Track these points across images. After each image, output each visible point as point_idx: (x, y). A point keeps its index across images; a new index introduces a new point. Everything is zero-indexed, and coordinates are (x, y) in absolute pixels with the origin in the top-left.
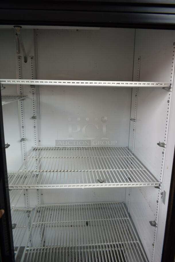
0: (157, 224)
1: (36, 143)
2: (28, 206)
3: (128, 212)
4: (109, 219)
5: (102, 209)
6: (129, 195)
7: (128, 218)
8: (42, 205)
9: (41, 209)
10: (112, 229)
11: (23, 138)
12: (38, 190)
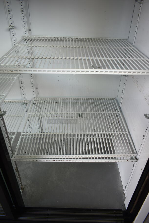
1: (26, 32)
2: (25, 98)
3: (119, 107)
4: (101, 112)
5: (94, 103)
6: (123, 91)
7: (119, 112)
8: (38, 98)
9: (37, 101)
10: (103, 121)
11: (10, 25)
12: (32, 83)
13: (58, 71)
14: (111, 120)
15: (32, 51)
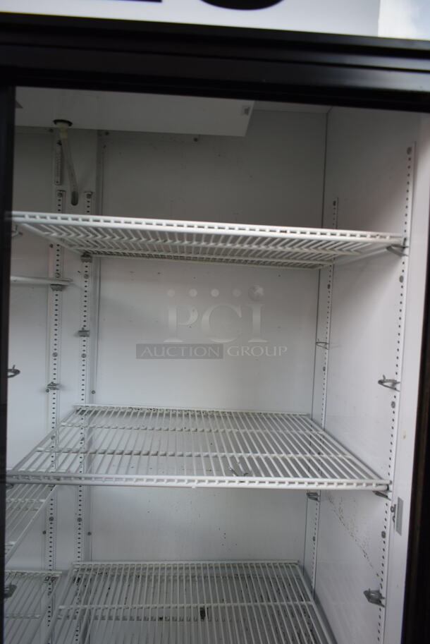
0: (384, 598)
1: (83, 397)
2: (51, 563)
3: (310, 587)
4: (262, 604)
5: (243, 578)
6: (314, 540)
7: (312, 603)
8: (87, 563)
9: (86, 572)
10: (269, 630)
11: (52, 383)
12: (80, 520)
13: (158, 480)
14: (290, 627)
15: (90, 437)
